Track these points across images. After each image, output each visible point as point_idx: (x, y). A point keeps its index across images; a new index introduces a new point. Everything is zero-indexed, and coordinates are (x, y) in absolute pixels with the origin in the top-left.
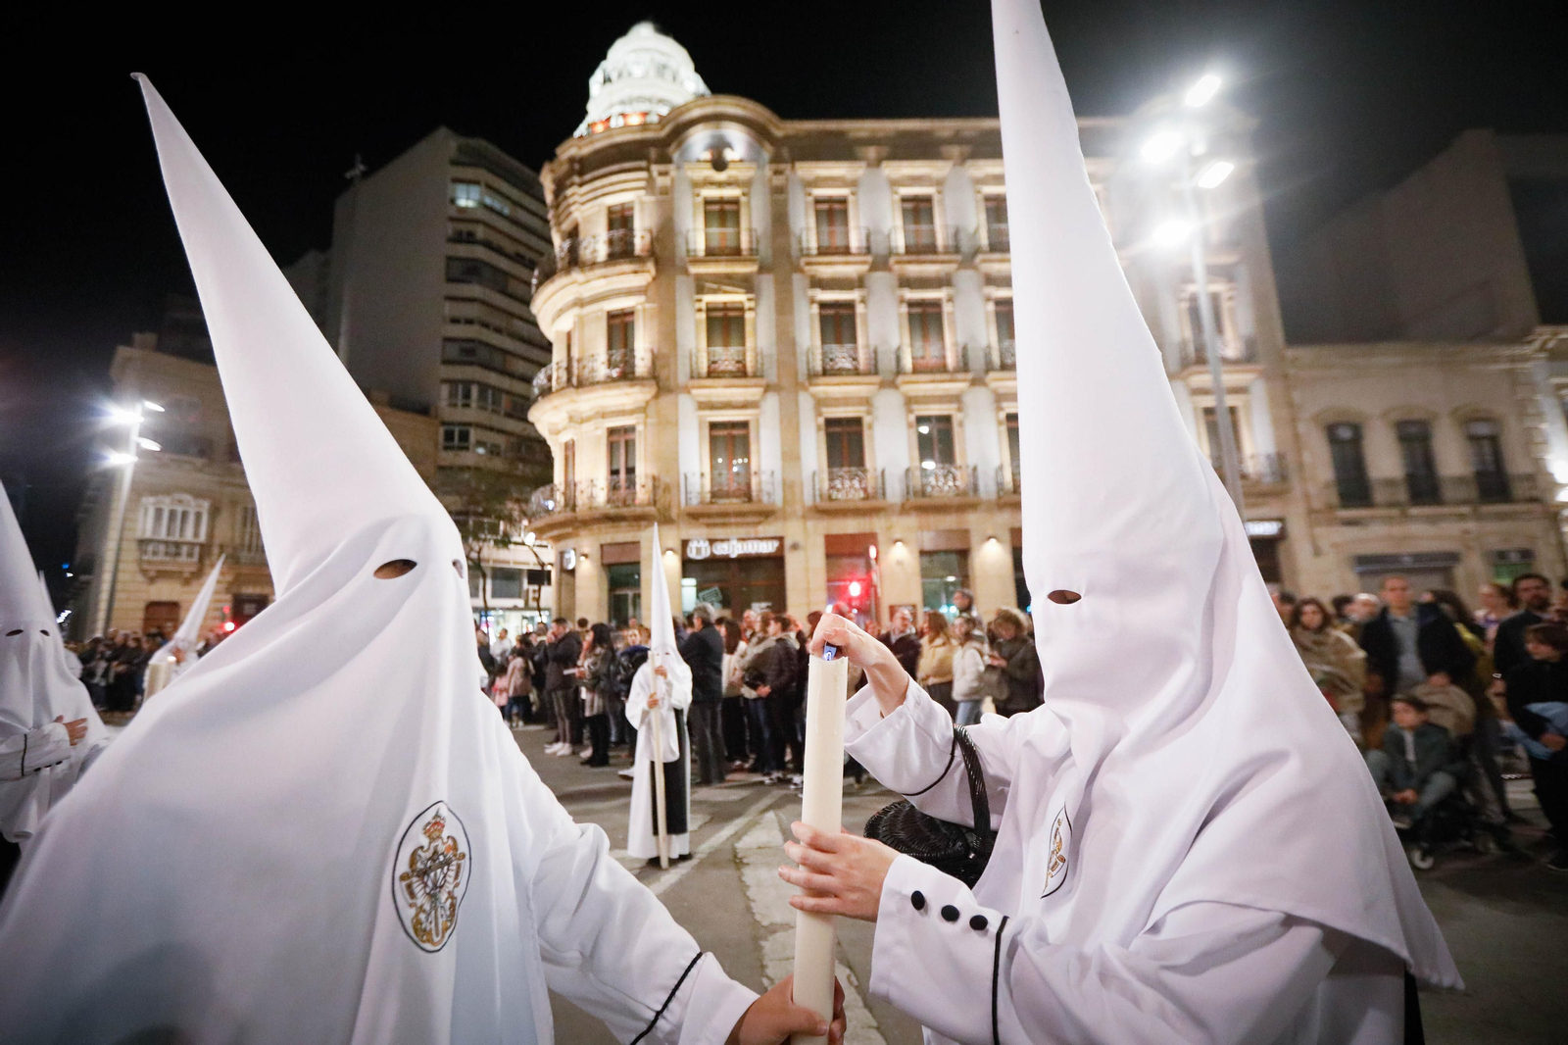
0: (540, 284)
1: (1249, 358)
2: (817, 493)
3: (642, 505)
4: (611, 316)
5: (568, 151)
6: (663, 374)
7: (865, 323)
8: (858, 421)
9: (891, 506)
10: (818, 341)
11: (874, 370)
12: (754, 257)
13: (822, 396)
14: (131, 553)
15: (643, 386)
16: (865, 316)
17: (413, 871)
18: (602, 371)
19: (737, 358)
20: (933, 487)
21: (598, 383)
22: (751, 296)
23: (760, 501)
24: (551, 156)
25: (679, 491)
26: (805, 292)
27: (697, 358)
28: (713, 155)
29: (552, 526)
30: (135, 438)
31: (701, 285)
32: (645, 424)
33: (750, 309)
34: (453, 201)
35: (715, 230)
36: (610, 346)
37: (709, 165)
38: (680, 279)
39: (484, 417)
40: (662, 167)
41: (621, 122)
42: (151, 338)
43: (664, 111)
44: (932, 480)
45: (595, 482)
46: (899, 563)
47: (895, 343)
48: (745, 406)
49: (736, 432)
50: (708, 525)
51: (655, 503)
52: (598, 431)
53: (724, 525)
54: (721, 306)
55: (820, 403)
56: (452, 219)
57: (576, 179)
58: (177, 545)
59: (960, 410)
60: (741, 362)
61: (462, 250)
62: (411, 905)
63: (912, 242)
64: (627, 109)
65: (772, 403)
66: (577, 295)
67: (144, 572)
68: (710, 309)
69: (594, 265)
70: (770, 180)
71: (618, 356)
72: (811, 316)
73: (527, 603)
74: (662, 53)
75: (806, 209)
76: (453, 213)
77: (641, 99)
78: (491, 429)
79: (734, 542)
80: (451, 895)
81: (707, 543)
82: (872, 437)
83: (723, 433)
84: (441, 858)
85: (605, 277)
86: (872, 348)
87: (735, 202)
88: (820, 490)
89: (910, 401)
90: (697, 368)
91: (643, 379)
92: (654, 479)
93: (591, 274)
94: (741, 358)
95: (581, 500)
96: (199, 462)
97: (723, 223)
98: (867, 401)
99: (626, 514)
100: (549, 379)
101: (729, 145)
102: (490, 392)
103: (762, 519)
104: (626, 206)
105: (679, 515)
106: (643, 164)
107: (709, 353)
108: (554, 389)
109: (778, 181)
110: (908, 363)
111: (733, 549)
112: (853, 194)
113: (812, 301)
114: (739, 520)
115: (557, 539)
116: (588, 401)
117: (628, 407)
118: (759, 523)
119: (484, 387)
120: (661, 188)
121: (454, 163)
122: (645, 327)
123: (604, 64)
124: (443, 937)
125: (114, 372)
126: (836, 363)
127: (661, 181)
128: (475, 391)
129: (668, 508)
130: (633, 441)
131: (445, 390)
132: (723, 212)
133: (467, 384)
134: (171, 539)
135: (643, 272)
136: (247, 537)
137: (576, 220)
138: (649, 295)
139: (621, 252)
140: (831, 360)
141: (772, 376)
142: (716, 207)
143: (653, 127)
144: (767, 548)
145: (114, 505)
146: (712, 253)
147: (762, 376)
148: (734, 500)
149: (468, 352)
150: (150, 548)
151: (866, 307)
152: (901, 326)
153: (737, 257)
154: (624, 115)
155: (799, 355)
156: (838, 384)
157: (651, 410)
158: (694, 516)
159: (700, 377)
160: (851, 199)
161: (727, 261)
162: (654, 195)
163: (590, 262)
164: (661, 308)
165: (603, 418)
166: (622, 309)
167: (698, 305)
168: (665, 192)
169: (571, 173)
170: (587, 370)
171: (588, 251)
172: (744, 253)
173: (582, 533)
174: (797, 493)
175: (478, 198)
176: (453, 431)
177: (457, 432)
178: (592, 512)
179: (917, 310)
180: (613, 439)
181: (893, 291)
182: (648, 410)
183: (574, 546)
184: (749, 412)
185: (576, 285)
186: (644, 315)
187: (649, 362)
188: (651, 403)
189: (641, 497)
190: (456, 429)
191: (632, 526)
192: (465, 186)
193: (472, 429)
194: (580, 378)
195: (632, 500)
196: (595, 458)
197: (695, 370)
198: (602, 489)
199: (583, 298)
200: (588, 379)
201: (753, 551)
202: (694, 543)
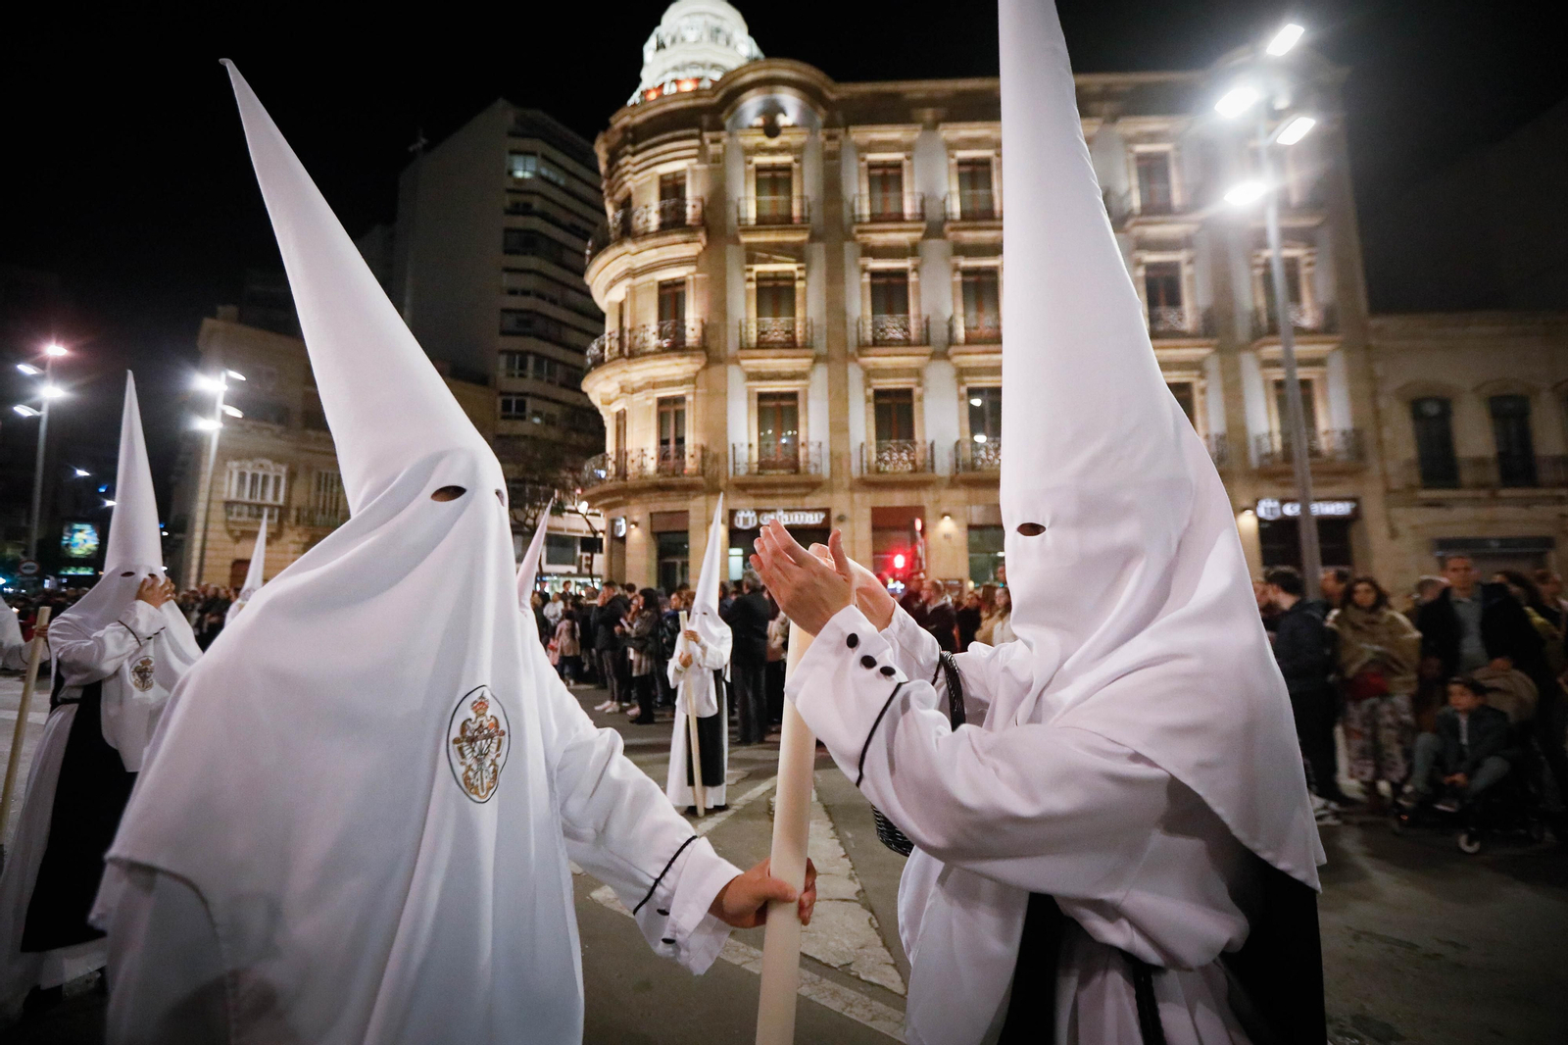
0: (596, 253)
1: (1328, 327)
2: (865, 464)
3: (692, 475)
4: (663, 286)
5: (622, 120)
6: (713, 344)
7: (918, 293)
8: (908, 393)
9: (941, 479)
10: (869, 312)
11: (925, 341)
12: (805, 226)
13: (872, 367)
14: (219, 513)
15: (692, 356)
16: (917, 285)
17: (463, 737)
18: (653, 342)
19: (786, 329)
20: (983, 461)
21: (649, 353)
22: (800, 265)
23: (807, 472)
24: (605, 126)
25: (727, 461)
26: (857, 261)
27: (747, 328)
28: (765, 120)
29: (604, 495)
30: (220, 405)
31: (752, 255)
32: (695, 394)
33: (800, 279)
34: (511, 173)
35: (767, 198)
36: (661, 317)
37: (761, 131)
38: (731, 249)
39: (540, 387)
40: (714, 135)
41: (674, 89)
42: (231, 310)
43: (717, 76)
44: (983, 453)
45: (645, 452)
46: (947, 537)
47: (947, 313)
48: (793, 376)
49: (784, 403)
50: (756, 496)
51: (703, 473)
52: (649, 401)
53: (772, 496)
54: (771, 275)
55: (870, 374)
56: (509, 191)
57: (629, 148)
58: (260, 507)
60: (791, 332)
61: (520, 222)
62: (462, 764)
63: (969, 207)
64: (680, 76)
65: (820, 375)
66: (629, 266)
67: (230, 532)
68: (761, 279)
69: (646, 235)
70: (824, 145)
71: (668, 326)
72: (862, 286)
73: (580, 569)
74: (717, 17)
75: (859, 175)
76: (511, 186)
77: (694, 65)
78: (547, 399)
79: (781, 513)
80: (493, 762)
81: (754, 514)
82: (922, 410)
83: (773, 404)
84: (486, 732)
85: (657, 247)
86: (924, 318)
87: (787, 168)
88: (868, 462)
89: (962, 373)
90: (747, 338)
91: (693, 349)
92: (703, 449)
93: (643, 245)
94: (790, 329)
95: (632, 469)
96: (277, 428)
97: (774, 192)
98: (917, 373)
99: (677, 483)
100: (602, 349)
101: (782, 111)
102: (546, 363)
103: (809, 490)
104: (678, 175)
105: (727, 485)
106: (696, 131)
107: (758, 325)
108: (606, 360)
109: (831, 146)
110: (960, 333)
111: (781, 520)
112: (908, 158)
113: (864, 270)
114: (787, 491)
115: (608, 507)
116: (639, 372)
117: (678, 378)
118: (804, 495)
119: (540, 358)
120: (714, 155)
121: (513, 134)
122: (696, 298)
123: (657, 30)
124: (487, 793)
125: (200, 344)
126: (887, 334)
127: (713, 149)
128: (531, 361)
129: (716, 478)
130: (683, 411)
131: (503, 361)
132: (774, 180)
133: (524, 354)
134: (253, 501)
135: (694, 241)
136: (321, 502)
137: (629, 189)
138: (700, 265)
139: (673, 222)
140: (882, 330)
141: (821, 347)
143: (705, 93)
144: (813, 519)
145: (203, 468)
146: (763, 222)
147: (811, 347)
148: (782, 472)
149: (525, 323)
150: (235, 509)
151: (918, 276)
152: (954, 295)
153: (790, 226)
154: (677, 82)
155: (849, 326)
156: (889, 355)
157: (700, 380)
158: (742, 487)
159: (749, 348)
160: (906, 163)
161: (778, 230)
162: (706, 163)
163: (643, 232)
164: (712, 278)
165: (653, 388)
166: (673, 280)
167: (748, 275)
168: (717, 159)
169: (624, 142)
170: (638, 341)
171: (640, 221)
172: (795, 221)
173: (632, 502)
174: (845, 465)
175: (534, 169)
176: (510, 402)
177: (514, 402)
178: (642, 481)
179: (972, 279)
180: (663, 409)
181: (947, 259)
182: (697, 380)
183: (624, 514)
184: (798, 382)
185: (627, 255)
186: (695, 286)
187: (698, 332)
188: (701, 373)
189: (690, 467)
190: (514, 399)
191: (680, 496)
192: (522, 158)
193: (529, 399)
194: (632, 348)
195: (681, 469)
196: (645, 427)
197: (745, 340)
198: (652, 458)
199: (635, 268)
200: (639, 349)
201: (800, 523)
202: (741, 513)
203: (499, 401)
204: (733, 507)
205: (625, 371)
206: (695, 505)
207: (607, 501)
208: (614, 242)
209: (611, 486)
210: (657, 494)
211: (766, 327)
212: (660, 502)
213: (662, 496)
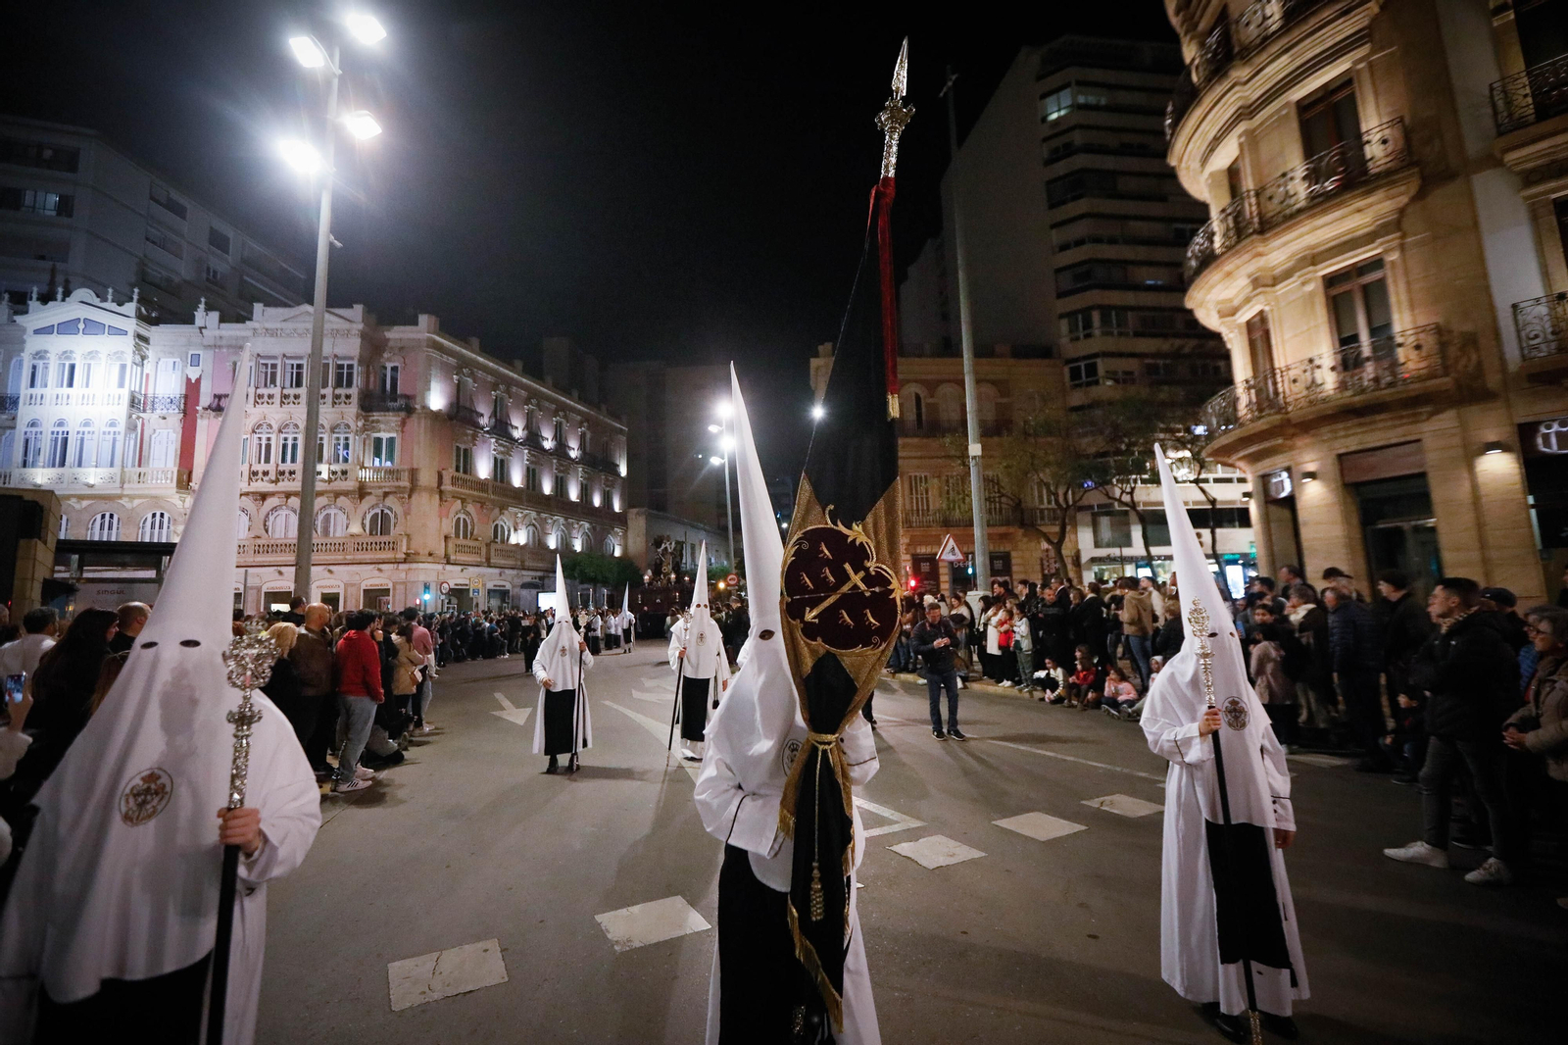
0: (1178, 121)
3: (1420, 379)
4: (1303, 107)
6: (1431, 151)
15: (1391, 183)
18: (1300, 190)
21: (1300, 211)
27: (1507, 95)
29: (1245, 442)
32: (1402, 248)
34: (1044, 119)
36: (1309, 152)
39: (1111, 344)
45: (1317, 362)
51: (1446, 370)
52: (1307, 286)
56: (1045, 140)
61: (1061, 168)
66: (1239, 104)
69: (1266, 40)
71: (1330, 156)
76: (1046, 132)
78: (1121, 355)
85: (1287, 51)
90: (1512, 112)
91: (1386, 175)
92: (1438, 332)
93: (1261, 59)
95: (1292, 394)
99: (1388, 399)
100: (1210, 242)
102: (1113, 313)
105: (1505, 383)
107: (1535, 79)
108: (1218, 251)
115: (1254, 459)
116: (1280, 251)
117: (1361, 232)
119: (1105, 310)
121: (1039, 78)
122: (1376, 94)
128: (1096, 317)
130: (1381, 282)
131: (1064, 326)
133: (1086, 312)
149: (1084, 276)
157: (1411, 221)
158: (1547, 378)
159: (1521, 124)
163: (1258, 41)
165: (1314, 264)
166: (1327, 86)
170: (1276, 201)
171: (1252, 27)
173: (1299, 442)
175: (1069, 102)
176: (1079, 367)
177: (1083, 368)
178: (1314, 409)
180: (1335, 292)
182: (1404, 224)
183: (1286, 464)
185: (1237, 88)
186: (1372, 74)
187: (1396, 142)
188: (1410, 210)
189: (1411, 366)
190: (1082, 364)
191: (1402, 417)
192: (1054, 97)
193: (1099, 361)
194: (1260, 218)
195: (1394, 374)
196: (1305, 328)
197: (1510, 115)
198: (1333, 369)
199: (1250, 102)
200: (1280, 212)
202: (1549, 427)
203: (1066, 370)
204: (1522, 420)
205: (1260, 255)
206: (1436, 432)
208: (1210, 81)
209: (1262, 425)
210: (1349, 424)
211: (1556, 74)
212: (1357, 434)
213: (1361, 425)
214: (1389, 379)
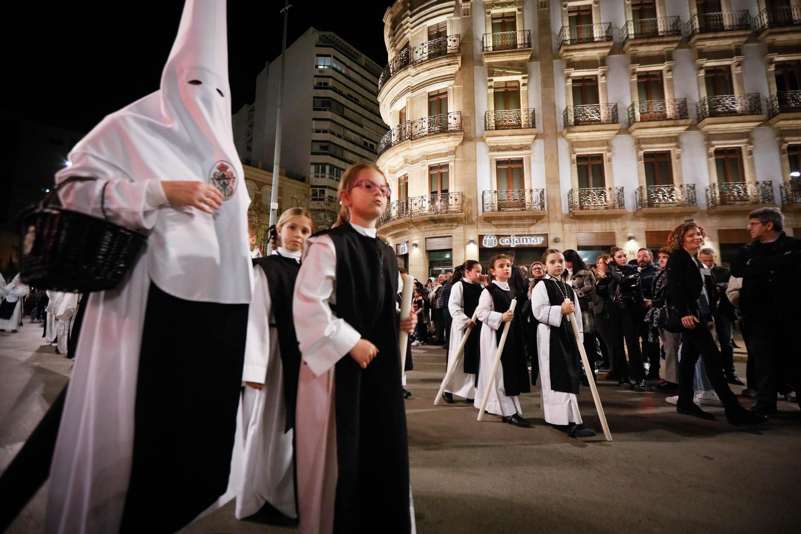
0: (384, 83)
2: (571, 205)
3: (455, 212)
4: (430, 97)
6: (467, 128)
7: (606, 91)
8: (600, 157)
9: (629, 213)
10: (571, 103)
11: (613, 121)
13: (575, 140)
15: (455, 135)
16: (605, 85)
18: (427, 129)
19: (514, 116)
20: (660, 201)
21: (426, 135)
22: (524, 76)
23: (530, 210)
25: (478, 204)
26: (562, 72)
27: (489, 117)
29: (394, 227)
31: (492, 71)
32: (455, 162)
33: (524, 85)
34: (317, 67)
35: (499, 34)
36: (430, 114)
38: (477, 68)
39: (332, 183)
45: (424, 198)
47: (628, 102)
48: (521, 148)
49: (513, 166)
50: (497, 226)
51: (463, 211)
52: (423, 168)
53: (508, 226)
54: (504, 84)
55: (573, 145)
56: (316, 76)
57: (409, 12)
59: (678, 147)
60: (519, 119)
61: (322, 93)
63: (640, 30)
65: (539, 145)
66: (409, 84)
68: (496, 87)
69: (422, 62)
72: (567, 88)
75: (563, 16)
76: (317, 72)
79: (514, 237)
81: (496, 238)
82: (611, 168)
83: (506, 167)
85: (429, 70)
86: (611, 104)
87: (513, 16)
88: (574, 203)
89: (639, 142)
91: (454, 131)
92: (463, 196)
93: (419, 69)
94: (518, 117)
97: (504, 30)
98: (607, 143)
99: (445, 217)
100: (390, 138)
102: (335, 170)
103: (535, 222)
104: (442, 26)
105: (477, 219)
107: (496, 114)
108: (393, 144)
110: (638, 114)
111: (514, 243)
113: (568, 77)
114: (519, 222)
115: (396, 236)
116: (417, 150)
117: (443, 152)
118: (533, 224)
119: (332, 167)
120: (464, 10)
121: (317, 46)
122: (454, 100)
126: (587, 117)
127: (464, 6)
128: (327, 168)
129: (471, 215)
130: (448, 173)
131: (313, 168)
132: (504, 23)
133: (324, 165)
135: (454, 64)
137: (408, 39)
138: (456, 79)
139: (438, 51)
140: (583, 115)
141: (540, 127)
142: (500, 21)
144: (537, 242)
146: (498, 49)
147: (532, 128)
148: (516, 209)
149: (325, 148)
151: (606, 79)
152: (632, 91)
153: (516, 50)
155: (557, 114)
156: (587, 132)
157: (459, 152)
158: (488, 220)
159: (490, 129)
160: (594, 6)
161: (509, 52)
162: (459, 16)
163: (420, 61)
164: (465, 88)
165: (426, 159)
166: (438, 91)
167: (489, 84)
168: (467, 12)
169: (404, 11)
170: (418, 128)
171: (418, 54)
172: (519, 46)
173: (413, 231)
174: (557, 205)
175: (329, 64)
177: (318, 191)
178: (420, 217)
179: (644, 80)
180: (432, 172)
181: (627, 67)
182: (456, 153)
183: (407, 240)
184: (524, 152)
185: (409, 77)
186: (454, 93)
187: (458, 121)
188: (458, 148)
189: (453, 206)
190: (318, 189)
191: (447, 226)
192: (323, 58)
193: (326, 190)
194: (411, 134)
195: (447, 208)
196: (421, 184)
197: (489, 125)
198: (429, 202)
199: (413, 85)
200: (419, 134)
201: (527, 244)
202: (487, 238)
203: (311, 190)
204: (481, 234)
205: (409, 149)
206: (457, 232)
207: (396, 232)
208: (400, 69)
209: (402, 221)
210: (431, 225)
211: (502, 116)
212: (433, 230)
213: (435, 227)
214: (445, 210)
